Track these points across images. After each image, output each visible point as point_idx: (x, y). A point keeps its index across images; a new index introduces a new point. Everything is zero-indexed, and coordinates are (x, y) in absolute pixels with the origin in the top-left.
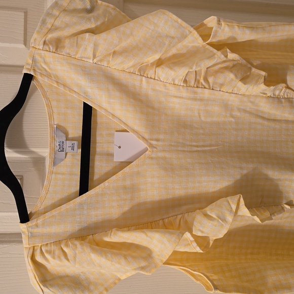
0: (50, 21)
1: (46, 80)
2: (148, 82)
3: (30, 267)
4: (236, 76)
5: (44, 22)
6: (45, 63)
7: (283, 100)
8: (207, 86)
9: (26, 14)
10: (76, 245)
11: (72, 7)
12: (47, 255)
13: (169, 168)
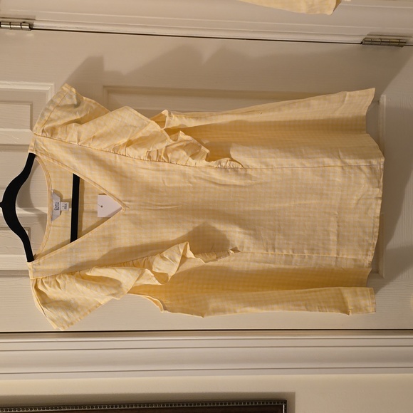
0: (47, 114)
1: (45, 157)
2: (120, 158)
3: (34, 293)
4: (187, 153)
5: (43, 115)
6: (44, 145)
7: (229, 170)
8: (166, 160)
9: (31, 106)
10: (66, 278)
11: (63, 103)
12: (46, 285)
13: (137, 222)
